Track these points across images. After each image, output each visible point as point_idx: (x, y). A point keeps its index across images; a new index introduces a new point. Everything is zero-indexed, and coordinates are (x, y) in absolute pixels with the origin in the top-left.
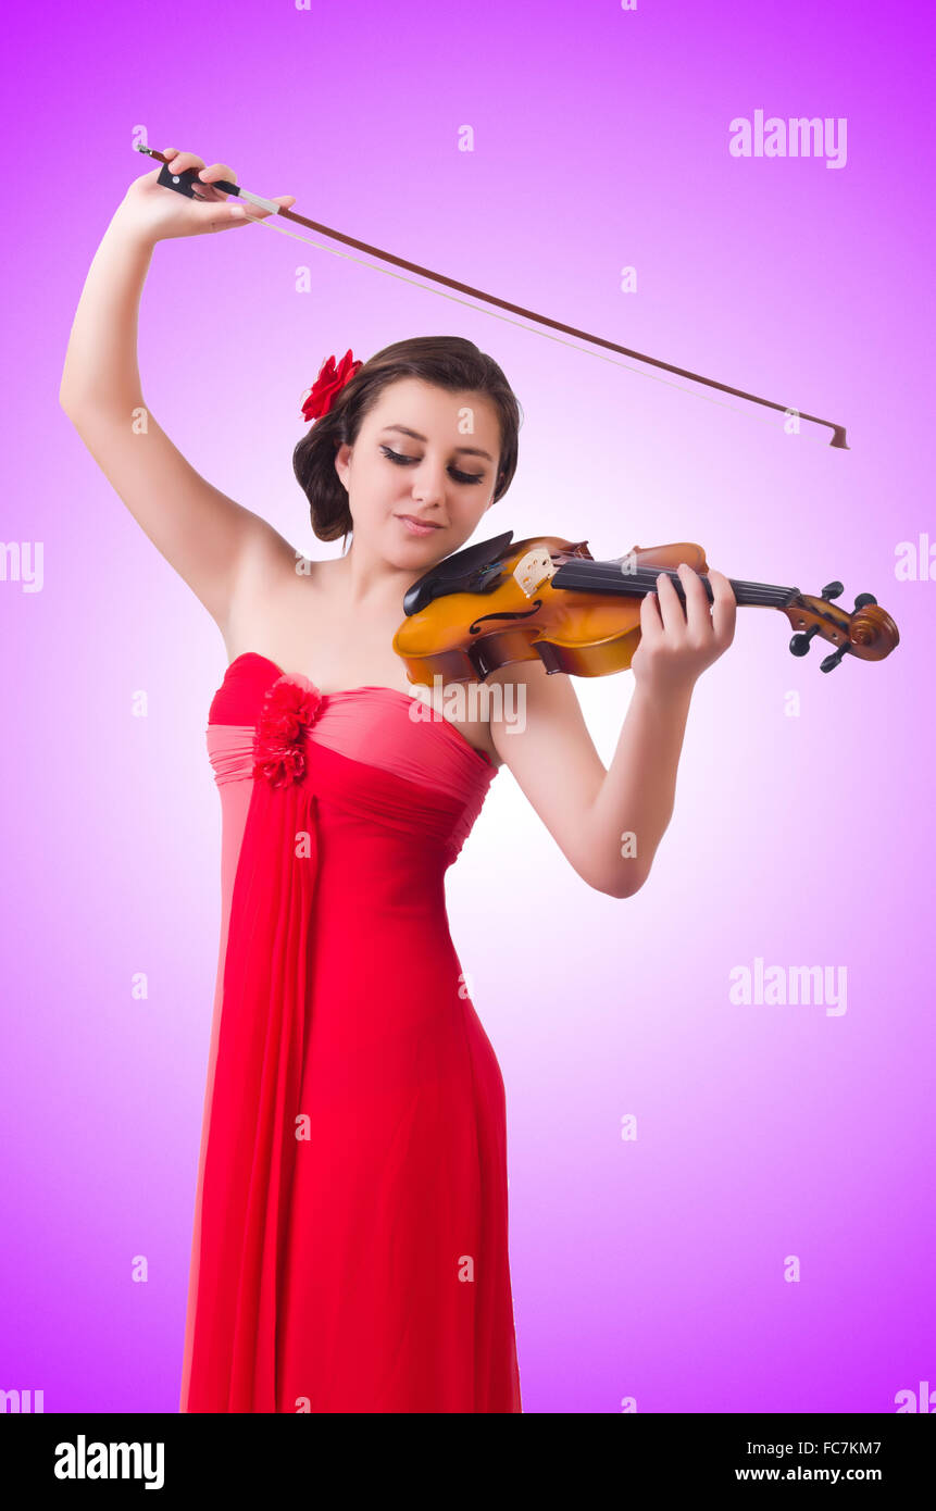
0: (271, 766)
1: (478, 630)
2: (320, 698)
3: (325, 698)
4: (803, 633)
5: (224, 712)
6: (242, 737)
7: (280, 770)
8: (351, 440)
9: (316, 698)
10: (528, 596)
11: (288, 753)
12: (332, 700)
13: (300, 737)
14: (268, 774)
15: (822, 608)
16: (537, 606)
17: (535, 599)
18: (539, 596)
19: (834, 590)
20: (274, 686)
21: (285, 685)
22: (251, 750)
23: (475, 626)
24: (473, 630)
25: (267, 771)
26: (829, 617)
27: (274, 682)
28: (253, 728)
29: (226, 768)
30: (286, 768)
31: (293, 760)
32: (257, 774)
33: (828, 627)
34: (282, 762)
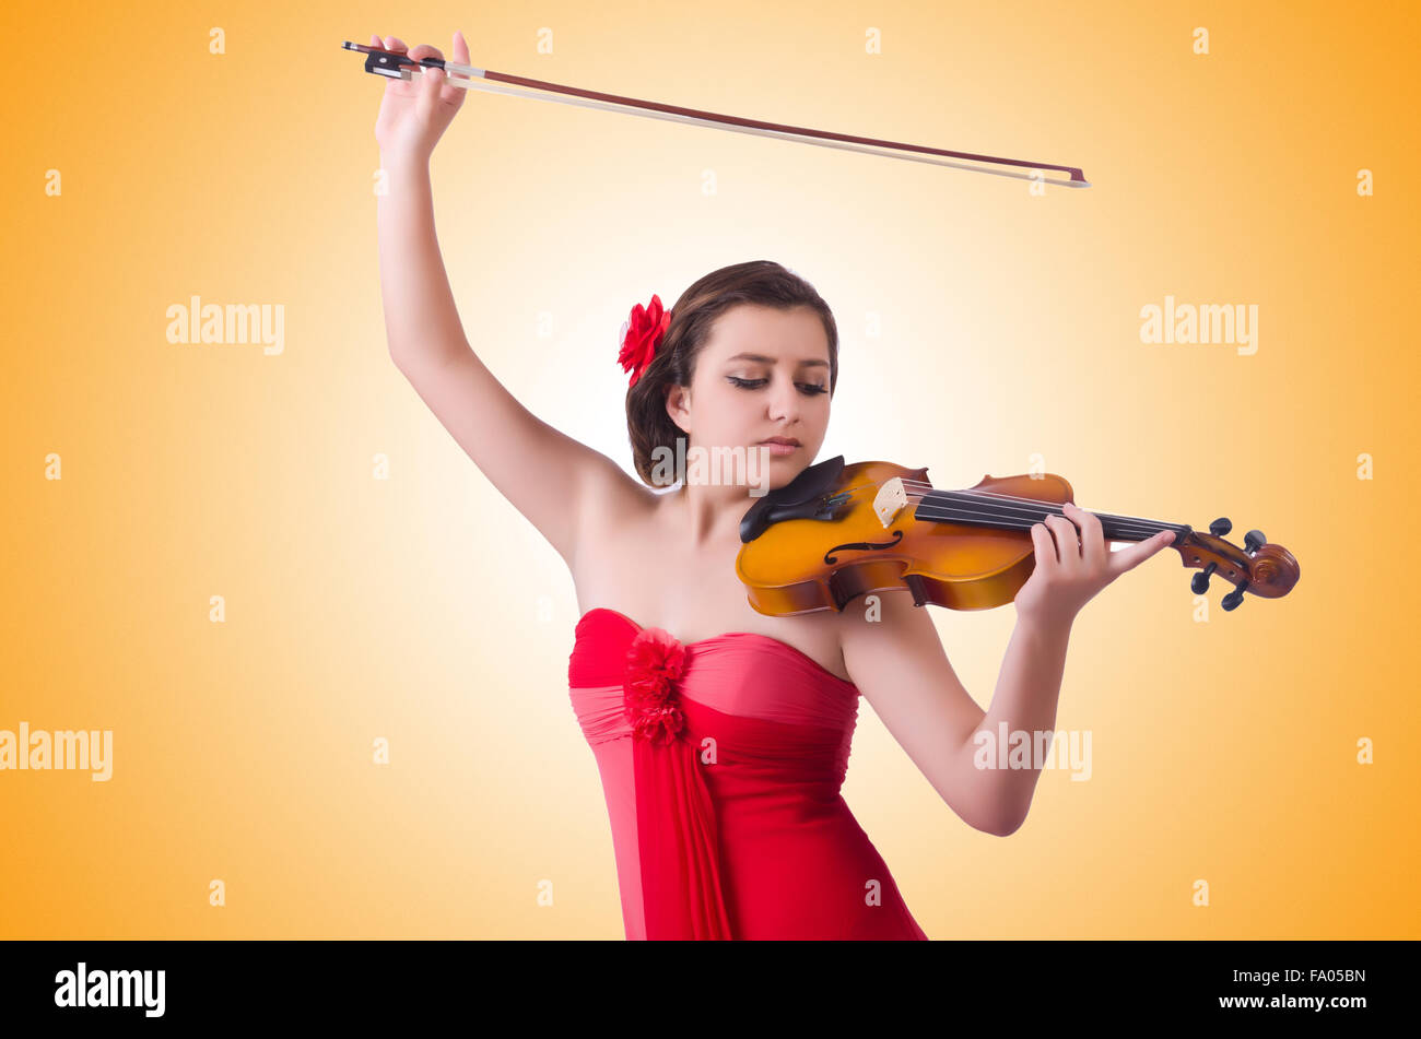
0: (650, 726)
1: (834, 560)
2: (683, 651)
3: (689, 649)
4: (1202, 571)
5: (584, 673)
6: (612, 697)
7: (660, 729)
8: (687, 380)
9: (679, 652)
10: (885, 526)
11: (665, 712)
12: (696, 651)
13: (672, 693)
14: (649, 736)
15: (1215, 543)
16: (897, 538)
17: (894, 529)
18: (899, 526)
19: (1222, 526)
20: (634, 644)
21: (644, 644)
22: (623, 709)
23: (830, 556)
24: (829, 560)
25: (648, 733)
26: (1223, 554)
27: (633, 641)
28: (621, 687)
29: (597, 731)
30: (667, 727)
31: (671, 718)
32: (637, 736)
33: (1223, 563)
34: (661, 722)
